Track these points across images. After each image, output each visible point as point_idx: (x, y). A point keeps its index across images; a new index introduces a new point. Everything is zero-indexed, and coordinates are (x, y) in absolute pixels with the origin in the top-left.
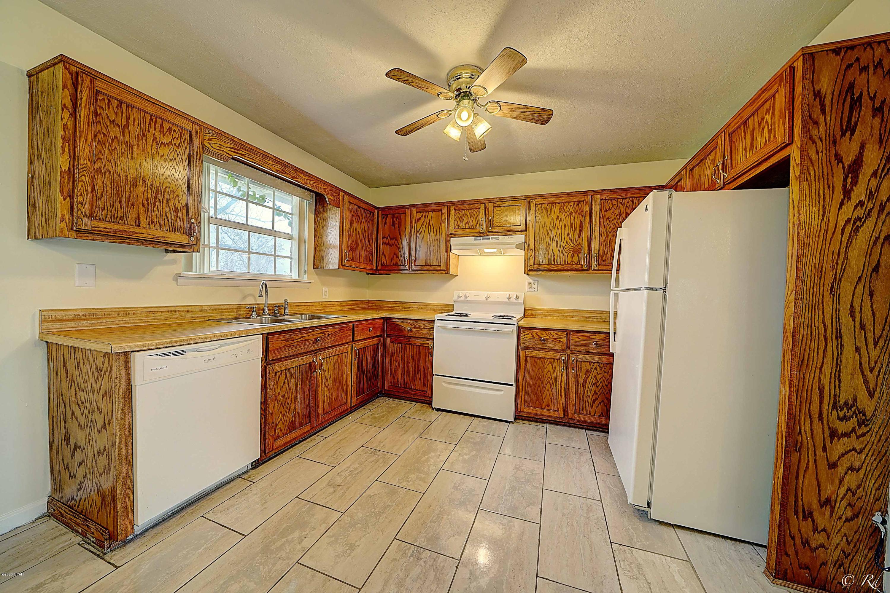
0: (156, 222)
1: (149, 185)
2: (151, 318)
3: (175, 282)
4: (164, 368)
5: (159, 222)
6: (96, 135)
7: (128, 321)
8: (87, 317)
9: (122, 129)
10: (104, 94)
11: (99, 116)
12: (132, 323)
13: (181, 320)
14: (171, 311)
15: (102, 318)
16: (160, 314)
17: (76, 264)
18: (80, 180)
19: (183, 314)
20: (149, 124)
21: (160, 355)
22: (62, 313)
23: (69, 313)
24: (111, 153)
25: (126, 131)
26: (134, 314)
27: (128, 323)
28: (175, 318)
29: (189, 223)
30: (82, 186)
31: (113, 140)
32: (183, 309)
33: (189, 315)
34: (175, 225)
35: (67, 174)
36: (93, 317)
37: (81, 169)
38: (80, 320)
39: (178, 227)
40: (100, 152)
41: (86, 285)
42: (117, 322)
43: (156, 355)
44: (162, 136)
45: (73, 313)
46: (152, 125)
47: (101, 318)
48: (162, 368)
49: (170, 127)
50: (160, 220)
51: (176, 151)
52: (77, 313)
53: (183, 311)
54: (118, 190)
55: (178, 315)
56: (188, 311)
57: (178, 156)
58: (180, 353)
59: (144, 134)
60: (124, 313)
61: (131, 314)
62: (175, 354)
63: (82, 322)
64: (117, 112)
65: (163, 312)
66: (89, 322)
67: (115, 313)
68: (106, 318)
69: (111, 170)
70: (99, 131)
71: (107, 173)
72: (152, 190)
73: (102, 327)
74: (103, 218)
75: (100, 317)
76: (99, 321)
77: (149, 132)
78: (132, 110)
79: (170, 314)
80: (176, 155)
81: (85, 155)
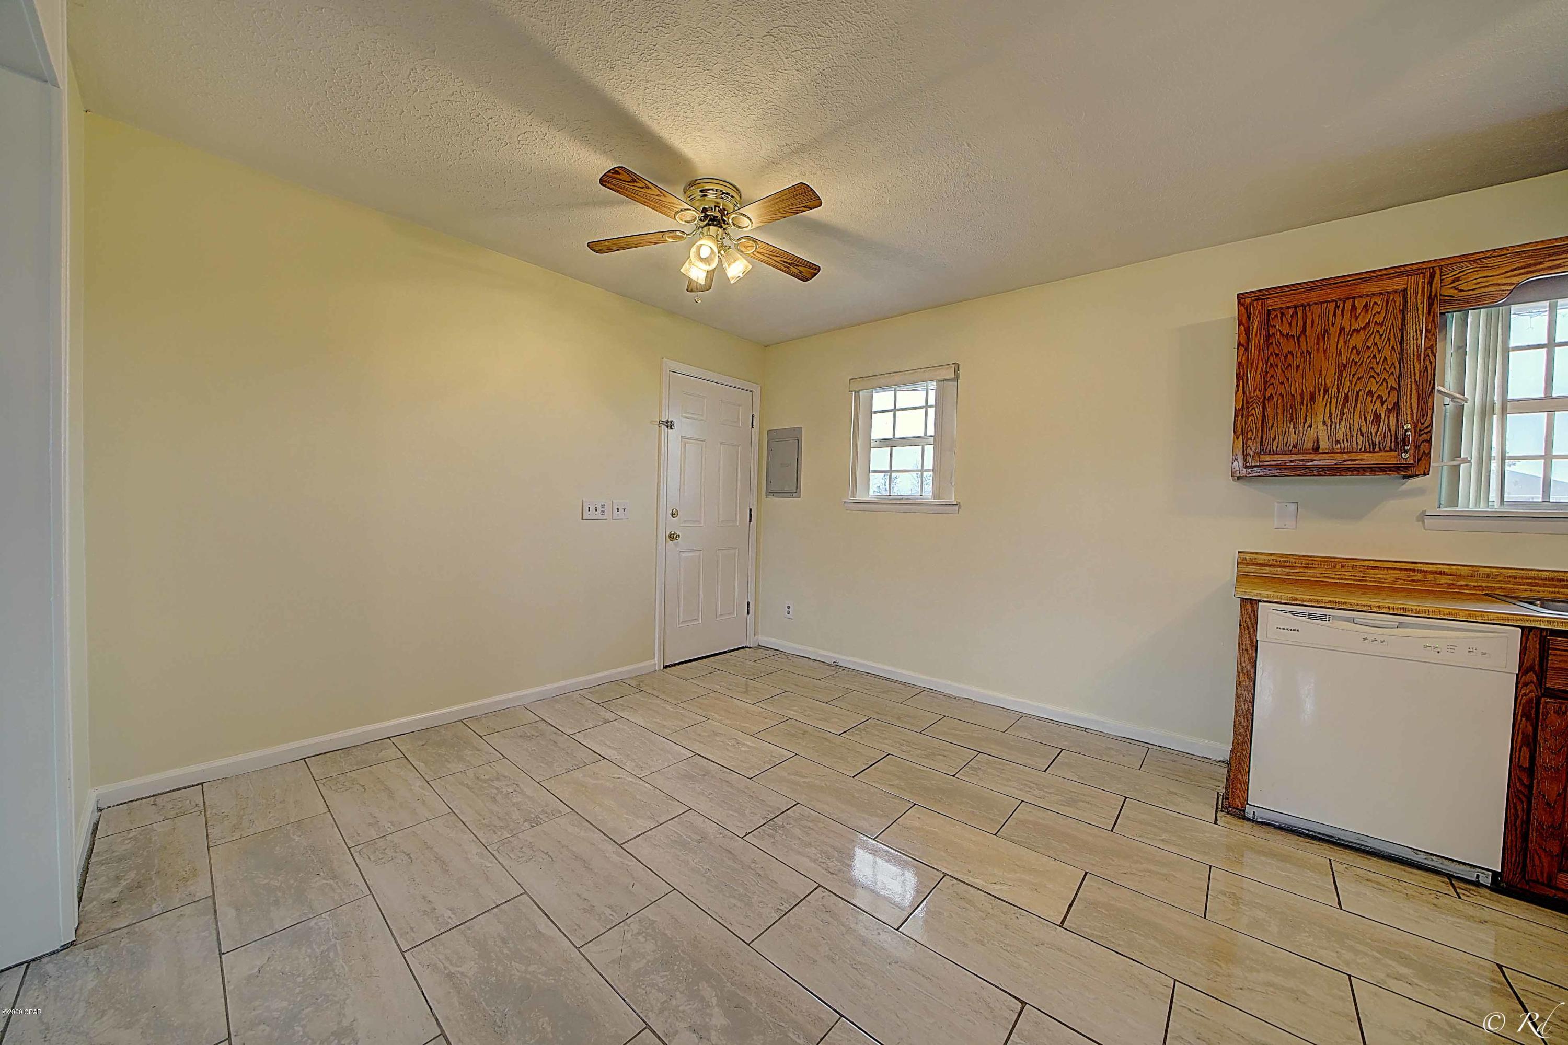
0: (1343, 440)
1: (1333, 394)
2: (1368, 576)
3: (1420, 523)
4: (1295, 630)
5: (1347, 440)
6: (1268, 359)
7: (1334, 576)
8: (1283, 564)
9: (1297, 339)
10: (1276, 310)
11: (1271, 336)
12: (1338, 579)
13: (1426, 586)
14: (1407, 570)
15: (1300, 567)
16: (1386, 571)
17: (1276, 503)
18: (1250, 414)
19: (1430, 576)
20: (1335, 314)
21: (1291, 612)
22: (1256, 556)
23: (1263, 557)
24: (1284, 372)
25: (1302, 339)
26: (1342, 567)
27: (1333, 578)
28: (1413, 581)
29: (1401, 432)
30: (1252, 420)
31: (1286, 357)
32: (1430, 568)
33: (1443, 580)
34: (1374, 440)
35: (1241, 412)
36: (1288, 564)
37: (1252, 402)
38: (1274, 566)
39: (1379, 442)
40: (1272, 376)
41: (1285, 527)
42: (1317, 574)
43: (1285, 612)
44: (1353, 320)
45: (1267, 558)
46: (1339, 313)
47: (1297, 567)
48: (1291, 630)
49: (1367, 302)
50: (1349, 437)
51: (1378, 331)
52: (1271, 558)
53: (1431, 572)
54: (1291, 414)
55: (1419, 577)
56: (1441, 573)
57: (1381, 338)
58: (1323, 618)
59: (1327, 330)
60: (1328, 564)
61: (1337, 567)
62: (1312, 617)
63: (1276, 569)
64: (1291, 322)
65: (1391, 569)
66: (1284, 570)
67: (1317, 563)
68: (1304, 567)
69: (1284, 393)
70: (1271, 354)
71: (1280, 397)
72: (1337, 400)
73: (1298, 578)
74: (1273, 451)
75: (1297, 565)
76: (1296, 571)
77: (1333, 325)
78: (1310, 310)
79: (1404, 573)
80: (1378, 336)
81: (1255, 386)
